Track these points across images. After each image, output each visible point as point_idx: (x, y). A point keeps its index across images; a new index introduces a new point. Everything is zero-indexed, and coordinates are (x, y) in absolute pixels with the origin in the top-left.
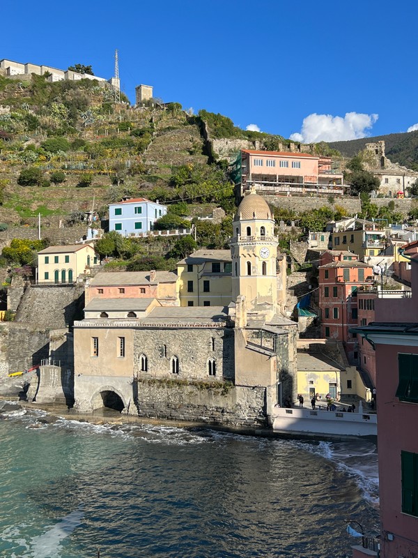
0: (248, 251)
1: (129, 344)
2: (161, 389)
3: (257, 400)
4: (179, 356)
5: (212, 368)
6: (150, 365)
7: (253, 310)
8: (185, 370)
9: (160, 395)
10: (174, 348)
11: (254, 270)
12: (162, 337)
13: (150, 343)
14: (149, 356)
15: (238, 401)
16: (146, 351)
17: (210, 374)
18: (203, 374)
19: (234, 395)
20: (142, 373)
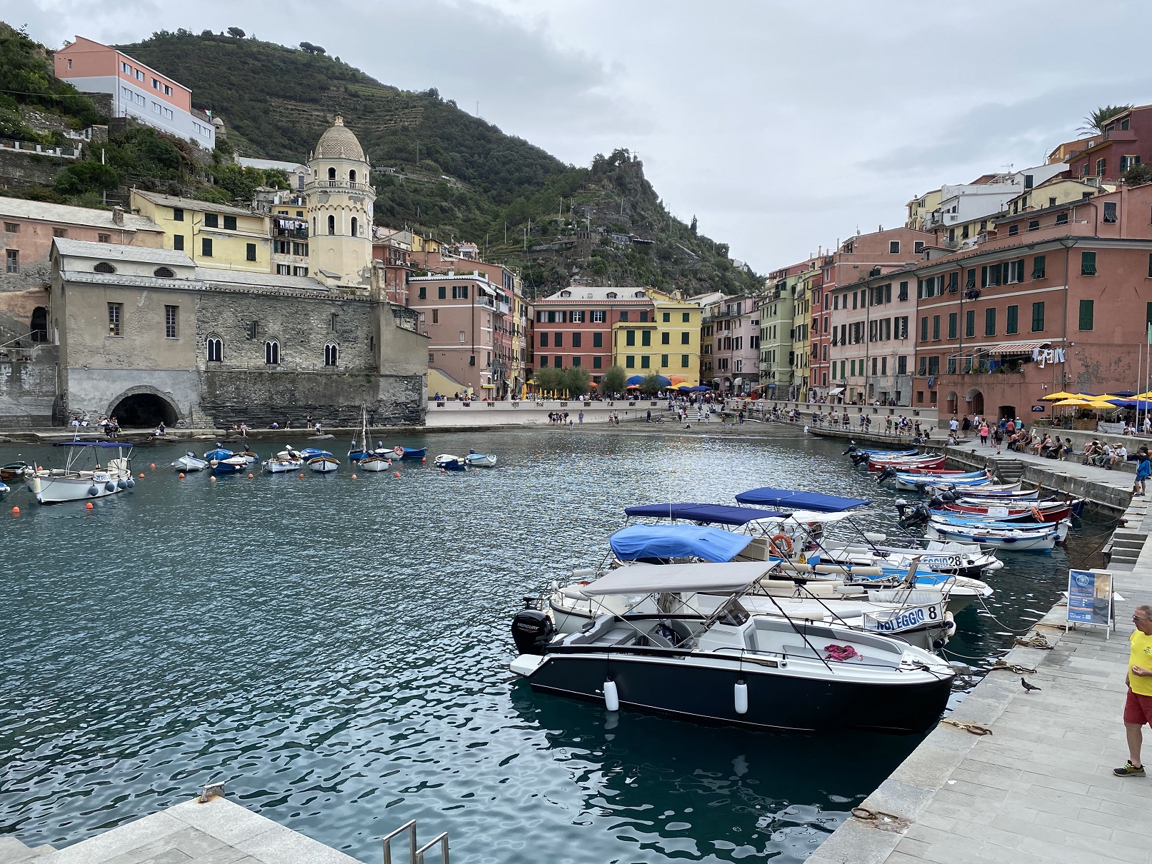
0: (355, 203)
1: (187, 319)
2: (258, 386)
3: (407, 392)
4: (280, 337)
5: (331, 356)
6: (227, 351)
7: (359, 283)
8: (290, 359)
9: (257, 395)
10: (273, 327)
11: (361, 230)
12: (252, 309)
13: (229, 318)
14: (226, 339)
15: (381, 396)
16: (220, 330)
17: (327, 363)
18: (319, 363)
19: (375, 388)
20: (212, 364)
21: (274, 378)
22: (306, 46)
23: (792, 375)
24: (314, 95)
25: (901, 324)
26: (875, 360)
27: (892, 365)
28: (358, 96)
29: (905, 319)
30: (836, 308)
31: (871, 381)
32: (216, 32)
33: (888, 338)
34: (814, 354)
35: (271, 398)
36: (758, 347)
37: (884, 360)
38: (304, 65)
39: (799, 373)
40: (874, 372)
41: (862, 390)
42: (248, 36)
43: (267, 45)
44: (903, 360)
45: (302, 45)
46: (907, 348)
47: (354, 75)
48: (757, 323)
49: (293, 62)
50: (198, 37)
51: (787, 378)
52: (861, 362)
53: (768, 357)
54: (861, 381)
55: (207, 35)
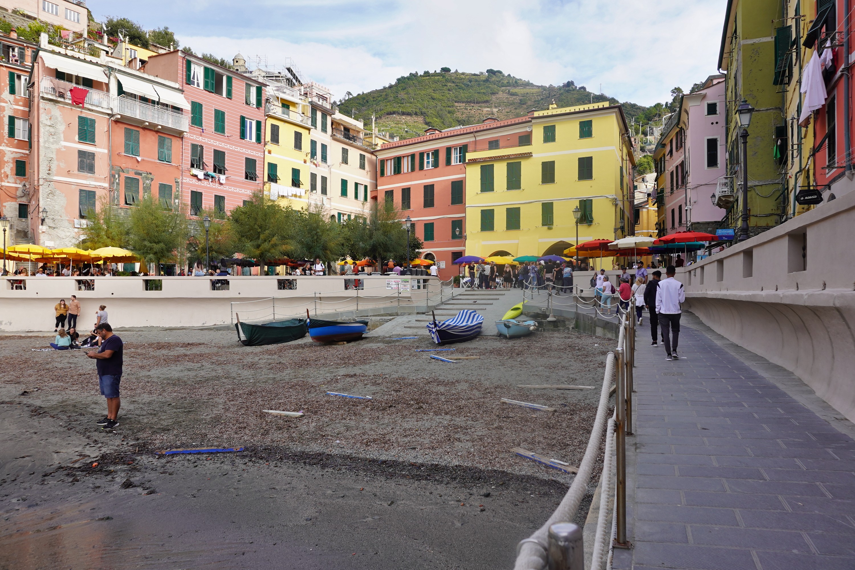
22: (491, 72)
24: (486, 98)
28: (517, 95)
32: (432, 71)
38: (484, 81)
42: (453, 71)
43: (463, 74)
45: (488, 71)
47: (516, 82)
49: (476, 81)
50: (421, 76)
55: (427, 73)
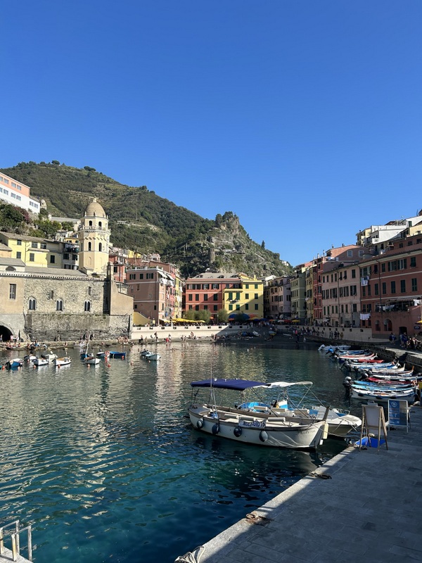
0: (101, 236)
1: (19, 290)
2: (52, 321)
3: (123, 323)
4: (64, 298)
5: (87, 306)
6: (38, 305)
7: (102, 272)
8: (68, 308)
9: (51, 326)
10: (60, 294)
11: (104, 249)
12: (50, 285)
13: (39, 289)
14: (38, 299)
15: (110, 325)
16: (35, 295)
17: (85, 310)
18: (82, 310)
19: (108, 321)
20: (31, 311)
21: (60, 317)
22: (87, 169)
23: (306, 313)
25: (353, 289)
26: (342, 306)
27: (350, 308)
28: (110, 190)
29: (355, 286)
30: (324, 282)
31: (341, 315)
32: (46, 162)
33: (348, 295)
34: (315, 303)
35: (58, 327)
36: (290, 300)
37: (347, 306)
38: (85, 176)
39: (309, 312)
40: (343, 312)
41: (337, 320)
42: (61, 164)
43: (69, 168)
44: (355, 306)
46: (357, 300)
47: (107, 179)
48: (290, 289)
49: (80, 175)
50: (38, 165)
51: (304, 315)
52: (336, 307)
53: (295, 305)
54: (337, 315)
55: (43, 164)
